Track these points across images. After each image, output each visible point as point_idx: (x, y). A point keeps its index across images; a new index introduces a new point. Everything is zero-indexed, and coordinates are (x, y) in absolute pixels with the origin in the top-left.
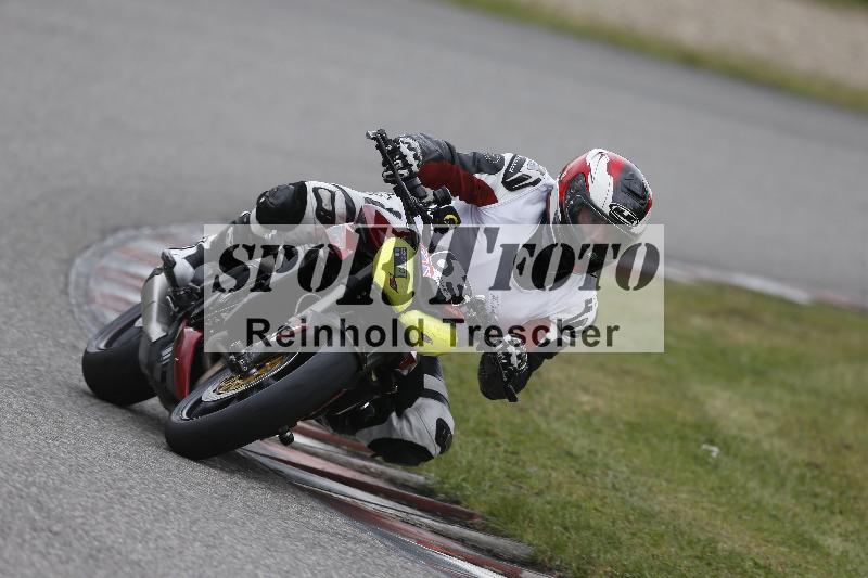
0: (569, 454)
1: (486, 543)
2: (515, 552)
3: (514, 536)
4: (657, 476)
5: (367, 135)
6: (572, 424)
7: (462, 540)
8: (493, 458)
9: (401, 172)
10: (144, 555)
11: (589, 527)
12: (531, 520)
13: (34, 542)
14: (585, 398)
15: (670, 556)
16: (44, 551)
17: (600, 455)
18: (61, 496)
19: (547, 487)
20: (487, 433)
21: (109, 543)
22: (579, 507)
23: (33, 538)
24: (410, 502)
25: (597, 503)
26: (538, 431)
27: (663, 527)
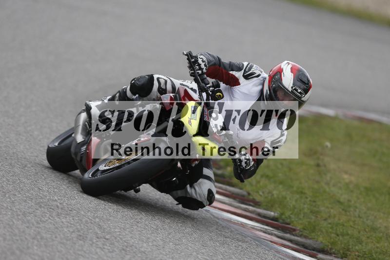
0: (339, 202)
1: (302, 242)
2: (315, 246)
3: (314, 239)
4: (379, 211)
5: (183, 53)
6: (340, 188)
7: (291, 241)
8: (304, 204)
9: (198, 71)
10: (147, 248)
11: (348, 234)
12: (322, 232)
13: (98, 243)
14: (346, 176)
15: (384, 247)
16: (102, 247)
17: (353, 202)
18: (109, 222)
19: (329, 217)
20: (302, 193)
21: (131, 244)
22: (343, 225)
23: (97, 241)
24: (267, 224)
25: (351, 223)
26: (325, 191)
27: (381, 234)
